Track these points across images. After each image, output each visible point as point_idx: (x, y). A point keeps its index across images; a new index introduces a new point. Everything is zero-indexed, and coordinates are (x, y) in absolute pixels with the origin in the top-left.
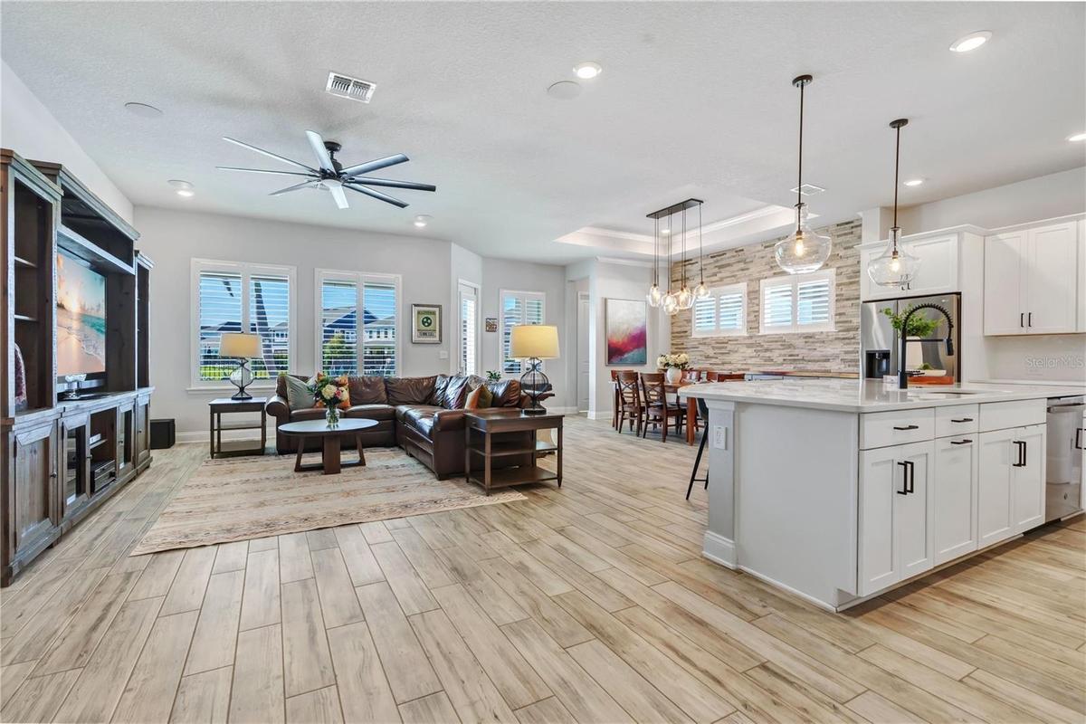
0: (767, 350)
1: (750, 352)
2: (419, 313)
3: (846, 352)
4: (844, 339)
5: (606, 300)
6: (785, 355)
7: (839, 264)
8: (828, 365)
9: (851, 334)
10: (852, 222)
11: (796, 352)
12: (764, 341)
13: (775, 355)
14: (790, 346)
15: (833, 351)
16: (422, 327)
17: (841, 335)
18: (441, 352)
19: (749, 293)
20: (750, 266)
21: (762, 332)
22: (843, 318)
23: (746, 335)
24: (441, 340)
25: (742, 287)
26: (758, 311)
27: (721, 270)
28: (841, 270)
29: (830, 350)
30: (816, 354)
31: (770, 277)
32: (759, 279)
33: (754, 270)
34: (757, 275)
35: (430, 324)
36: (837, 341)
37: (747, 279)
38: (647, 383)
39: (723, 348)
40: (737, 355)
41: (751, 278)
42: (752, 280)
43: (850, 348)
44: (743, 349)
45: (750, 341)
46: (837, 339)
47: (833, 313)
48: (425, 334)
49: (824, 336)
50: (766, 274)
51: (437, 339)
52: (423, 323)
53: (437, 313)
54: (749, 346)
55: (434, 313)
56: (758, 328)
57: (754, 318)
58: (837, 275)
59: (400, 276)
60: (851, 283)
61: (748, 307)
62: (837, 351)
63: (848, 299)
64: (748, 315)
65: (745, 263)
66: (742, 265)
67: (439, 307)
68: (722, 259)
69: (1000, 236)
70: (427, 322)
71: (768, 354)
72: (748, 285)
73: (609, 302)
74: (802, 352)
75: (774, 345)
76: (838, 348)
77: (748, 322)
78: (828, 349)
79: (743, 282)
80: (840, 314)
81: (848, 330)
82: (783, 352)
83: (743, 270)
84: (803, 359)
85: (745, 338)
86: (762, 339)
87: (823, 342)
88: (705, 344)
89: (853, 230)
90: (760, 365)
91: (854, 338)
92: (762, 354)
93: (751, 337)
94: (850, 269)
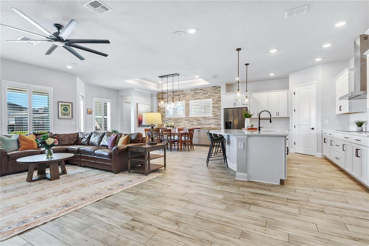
0: (192, 122)
1: (186, 122)
2: (62, 105)
3: (216, 122)
4: (215, 118)
5: (137, 104)
6: (198, 123)
7: (213, 98)
8: (210, 126)
9: (217, 117)
10: (216, 86)
11: (201, 122)
12: (191, 119)
13: (195, 123)
14: (199, 120)
15: (212, 122)
16: (63, 112)
17: (214, 117)
18: (73, 122)
19: (186, 104)
20: (186, 96)
21: (190, 116)
22: (215, 113)
23: (185, 117)
24: (72, 117)
25: (184, 102)
26: (189, 110)
27: (176, 96)
28: (214, 99)
29: (211, 121)
30: (207, 123)
31: (193, 100)
32: (189, 100)
33: (187, 97)
34: (189, 99)
35: (67, 110)
36: (213, 119)
37: (185, 100)
38: (164, 132)
39: (177, 121)
40: (182, 123)
41: (187, 99)
42: (187, 100)
43: (217, 121)
44: (184, 121)
45: (186, 119)
46: (213, 118)
47: (212, 111)
48: (65, 115)
49: (209, 118)
50: (191, 99)
51: (71, 117)
52: (64, 110)
53: (71, 106)
54: (186, 120)
55: (69, 106)
56: (189, 115)
57: (187, 112)
58: (213, 101)
59: (52, 88)
60: (216, 103)
61: (186, 109)
62: (213, 122)
63: (216, 108)
64: (186, 111)
65: (184, 95)
66: (183, 96)
67: (72, 103)
68: (176, 93)
69: (253, 94)
70: (66, 109)
71: (192, 123)
72: (185, 102)
73: (139, 105)
74: (203, 122)
75: (194, 120)
76: (213, 121)
77: (186, 113)
78: (210, 121)
79: (184, 101)
80: (214, 112)
81: (216, 116)
82: (197, 122)
83: (183, 97)
84: (203, 124)
85: (185, 118)
86: (190, 118)
87: (209, 119)
88: (171, 119)
89: (217, 89)
90: (190, 126)
91: (217, 118)
92: (190, 123)
93: (187, 118)
94: (216, 99)
